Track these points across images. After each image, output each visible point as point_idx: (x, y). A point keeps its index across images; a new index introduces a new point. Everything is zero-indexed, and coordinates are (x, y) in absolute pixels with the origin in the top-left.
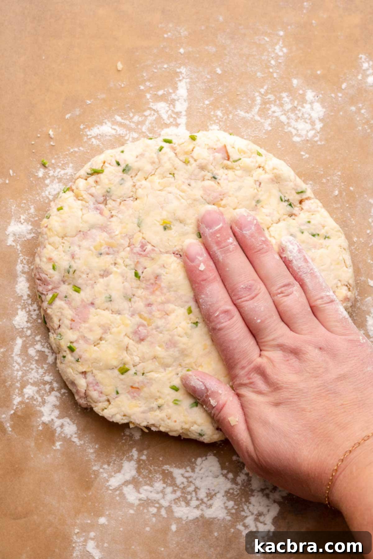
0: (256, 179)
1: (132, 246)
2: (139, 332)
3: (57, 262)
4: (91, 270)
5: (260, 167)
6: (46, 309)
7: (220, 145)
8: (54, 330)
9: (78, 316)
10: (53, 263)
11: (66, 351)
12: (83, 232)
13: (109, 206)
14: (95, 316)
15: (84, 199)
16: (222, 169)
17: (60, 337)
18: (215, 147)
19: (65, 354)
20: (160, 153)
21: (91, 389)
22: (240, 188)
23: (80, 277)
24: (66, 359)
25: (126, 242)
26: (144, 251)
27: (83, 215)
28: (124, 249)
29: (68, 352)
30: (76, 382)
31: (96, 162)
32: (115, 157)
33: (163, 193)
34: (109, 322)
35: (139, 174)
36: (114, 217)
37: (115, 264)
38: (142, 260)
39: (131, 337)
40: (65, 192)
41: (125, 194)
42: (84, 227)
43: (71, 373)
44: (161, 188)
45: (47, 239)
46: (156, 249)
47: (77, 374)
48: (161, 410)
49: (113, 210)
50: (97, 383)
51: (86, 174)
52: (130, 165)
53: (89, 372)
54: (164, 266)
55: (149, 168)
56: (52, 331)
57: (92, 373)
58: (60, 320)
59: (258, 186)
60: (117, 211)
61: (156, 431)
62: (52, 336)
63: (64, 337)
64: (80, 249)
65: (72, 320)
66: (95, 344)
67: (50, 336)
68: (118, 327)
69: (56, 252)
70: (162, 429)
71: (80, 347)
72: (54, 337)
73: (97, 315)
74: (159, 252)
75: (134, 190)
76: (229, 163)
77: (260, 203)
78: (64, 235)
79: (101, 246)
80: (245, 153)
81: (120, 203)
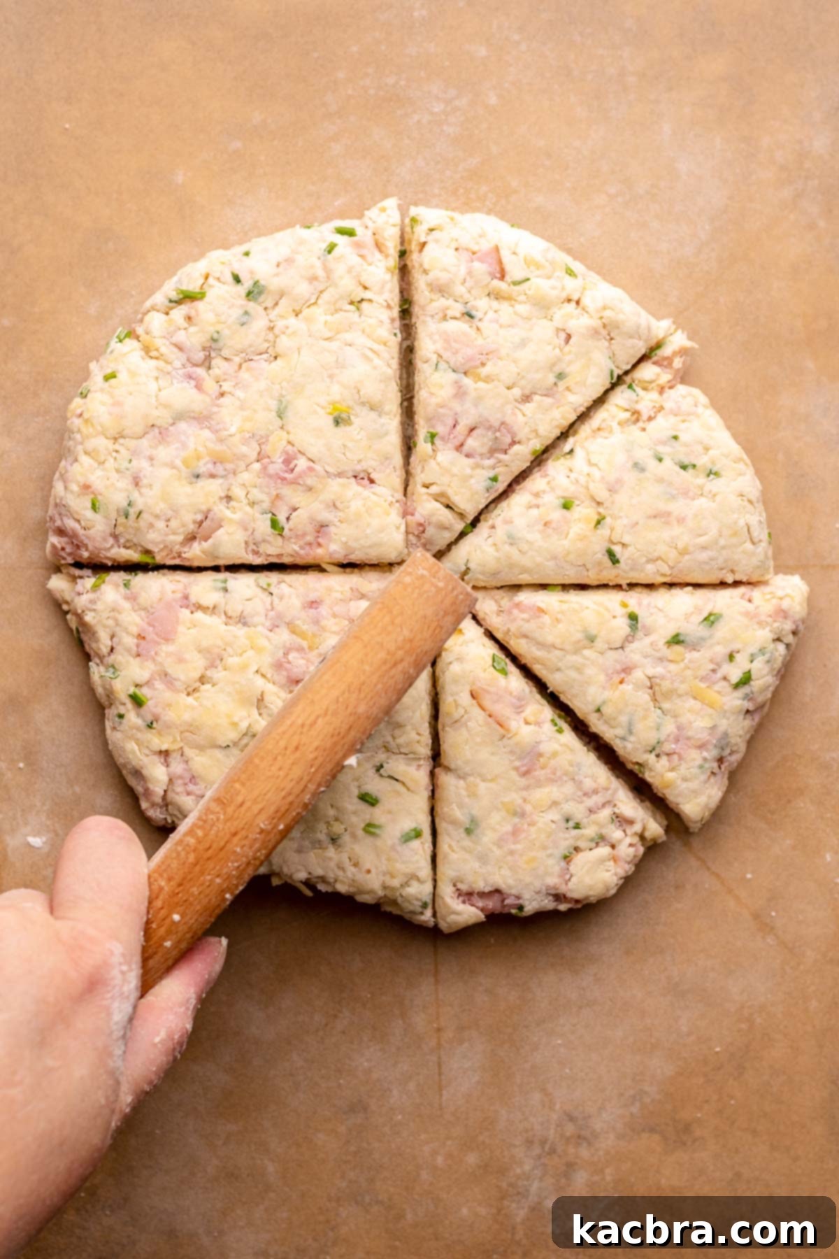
0: (560, 326)
1: (266, 461)
2: (287, 666)
3: (101, 494)
4: (174, 511)
5: (569, 300)
6: (83, 611)
7: (485, 246)
8: (101, 658)
9: (153, 626)
10: (92, 496)
11: (124, 704)
12: (159, 427)
13: (216, 371)
14: (189, 628)
15: (162, 355)
16: (487, 298)
17: (114, 673)
18: (476, 248)
19: (122, 710)
20: (330, 257)
21: (179, 789)
22: (523, 343)
23: (151, 526)
24: (125, 721)
25: (251, 451)
26: (292, 470)
27: (160, 390)
28: (247, 466)
29: (129, 705)
30: (145, 772)
31: (189, 276)
32: (230, 264)
33: (334, 345)
34: (219, 643)
35: (283, 302)
36: (226, 395)
37: (229, 498)
38: (286, 491)
39: (269, 676)
40: (121, 341)
41: (250, 346)
42: (163, 417)
43: (134, 752)
44: (329, 334)
45: (82, 443)
46: (317, 467)
47: (147, 755)
48: (339, 846)
49: (225, 380)
50: (193, 777)
51: (167, 303)
52: (262, 282)
53: (174, 751)
54: (334, 505)
55: (303, 289)
56: (97, 661)
57: (182, 755)
58: (112, 637)
59: (563, 343)
60: (233, 384)
61: (327, 893)
62: (96, 671)
63: (123, 673)
64: (152, 465)
65: (141, 637)
66: (190, 690)
67: (92, 670)
68: (241, 655)
69: (99, 473)
70: (342, 888)
71: (156, 696)
72: (99, 672)
73: (195, 626)
74: (323, 473)
75: (271, 337)
76: (502, 286)
77: (565, 380)
78: (119, 433)
79: (199, 458)
80: (538, 266)
81: (240, 366)
